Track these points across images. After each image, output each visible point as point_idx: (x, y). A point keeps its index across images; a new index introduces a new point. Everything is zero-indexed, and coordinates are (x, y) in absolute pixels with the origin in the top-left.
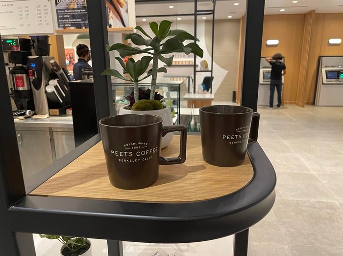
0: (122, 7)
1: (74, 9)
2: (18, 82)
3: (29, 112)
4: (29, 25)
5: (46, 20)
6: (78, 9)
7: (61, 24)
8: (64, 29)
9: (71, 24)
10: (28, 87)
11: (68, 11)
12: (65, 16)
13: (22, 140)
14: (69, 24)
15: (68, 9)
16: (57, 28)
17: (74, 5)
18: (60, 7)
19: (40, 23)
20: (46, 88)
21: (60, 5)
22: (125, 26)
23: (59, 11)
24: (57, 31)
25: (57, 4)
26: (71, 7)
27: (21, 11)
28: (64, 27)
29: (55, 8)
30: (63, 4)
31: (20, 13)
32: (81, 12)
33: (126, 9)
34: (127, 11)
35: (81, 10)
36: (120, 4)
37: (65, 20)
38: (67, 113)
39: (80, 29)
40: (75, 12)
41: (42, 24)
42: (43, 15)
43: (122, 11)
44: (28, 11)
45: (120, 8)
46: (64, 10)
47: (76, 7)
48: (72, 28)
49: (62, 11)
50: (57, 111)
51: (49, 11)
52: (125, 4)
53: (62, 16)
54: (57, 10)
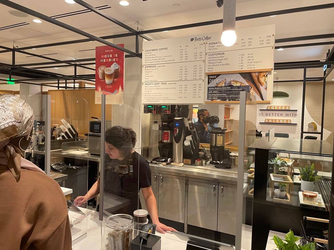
0: (262, 86)
1: (222, 87)
2: (165, 137)
3: (170, 159)
4: (186, 97)
5: (199, 95)
6: (225, 87)
7: (210, 97)
8: (212, 101)
9: (218, 97)
10: (170, 141)
11: (217, 88)
12: (214, 92)
13: (163, 182)
14: (216, 97)
15: (217, 87)
16: (206, 100)
17: (222, 84)
18: (211, 85)
19: (194, 96)
20: (185, 142)
21: (211, 84)
22: (263, 100)
23: (210, 88)
24: (206, 102)
25: (209, 83)
26: (220, 85)
27: (181, 88)
28: (212, 100)
29: (207, 86)
30: (214, 83)
31: (180, 89)
32: (227, 89)
33: (265, 87)
34: (266, 89)
35: (227, 88)
36: (260, 83)
37: (213, 95)
38: (196, 163)
39: (225, 101)
40: (222, 89)
41: (195, 97)
42: (197, 91)
43: (262, 88)
44: (186, 88)
45: (260, 86)
46: (214, 87)
47: (223, 85)
48: (218, 100)
49: (212, 88)
50: (189, 161)
51: (203, 88)
52: (265, 84)
53: (211, 92)
54: (208, 88)
